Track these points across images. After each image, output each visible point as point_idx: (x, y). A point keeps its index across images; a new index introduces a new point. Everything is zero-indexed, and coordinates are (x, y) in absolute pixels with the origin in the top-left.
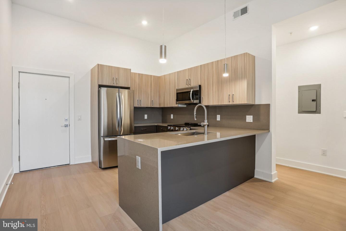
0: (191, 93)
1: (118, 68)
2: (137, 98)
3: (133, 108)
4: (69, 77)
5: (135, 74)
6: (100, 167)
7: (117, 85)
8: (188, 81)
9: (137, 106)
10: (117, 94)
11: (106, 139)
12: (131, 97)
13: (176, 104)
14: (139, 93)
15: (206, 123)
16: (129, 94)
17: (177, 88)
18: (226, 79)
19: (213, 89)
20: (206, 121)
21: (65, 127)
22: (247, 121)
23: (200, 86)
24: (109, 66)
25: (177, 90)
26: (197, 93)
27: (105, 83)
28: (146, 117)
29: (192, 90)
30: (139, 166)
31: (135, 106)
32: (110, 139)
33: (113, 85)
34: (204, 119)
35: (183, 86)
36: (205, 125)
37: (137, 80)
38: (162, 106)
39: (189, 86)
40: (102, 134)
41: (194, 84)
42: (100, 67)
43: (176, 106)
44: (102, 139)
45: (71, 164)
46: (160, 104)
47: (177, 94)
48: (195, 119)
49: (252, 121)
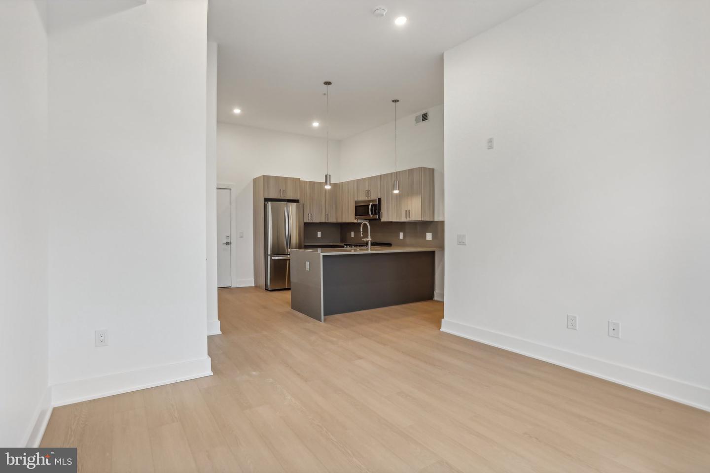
0: (370, 206)
1: (286, 179)
2: (307, 212)
3: (302, 225)
4: (230, 189)
5: (305, 182)
6: (266, 289)
7: (285, 198)
8: (368, 192)
9: (308, 221)
10: (285, 208)
11: (273, 258)
12: (301, 212)
13: (356, 219)
14: (310, 204)
15: (369, 239)
16: (298, 208)
17: (356, 200)
18: (397, 195)
19: (392, 204)
20: (369, 237)
21: (227, 244)
22: (427, 239)
23: (379, 200)
24: (276, 177)
25: (356, 202)
26: (377, 207)
27: (271, 197)
28: (319, 235)
29: (371, 203)
30: (308, 268)
31: (305, 221)
32: (277, 258)
33: (281, 198)
34: (368, 236)
35: (362, 198)
36: (368, 241)
37: (308, 191)
38: (340, 221)
39: (369, 199)
40: (269, 252)
41: (374, 197)
42: (266, 179)
43: (356, 221)
44: (269, 257)
45: (232, 287)
46: (337, 219)
47: (356, 207)
48: (362, 236)
49: (431, 239)
